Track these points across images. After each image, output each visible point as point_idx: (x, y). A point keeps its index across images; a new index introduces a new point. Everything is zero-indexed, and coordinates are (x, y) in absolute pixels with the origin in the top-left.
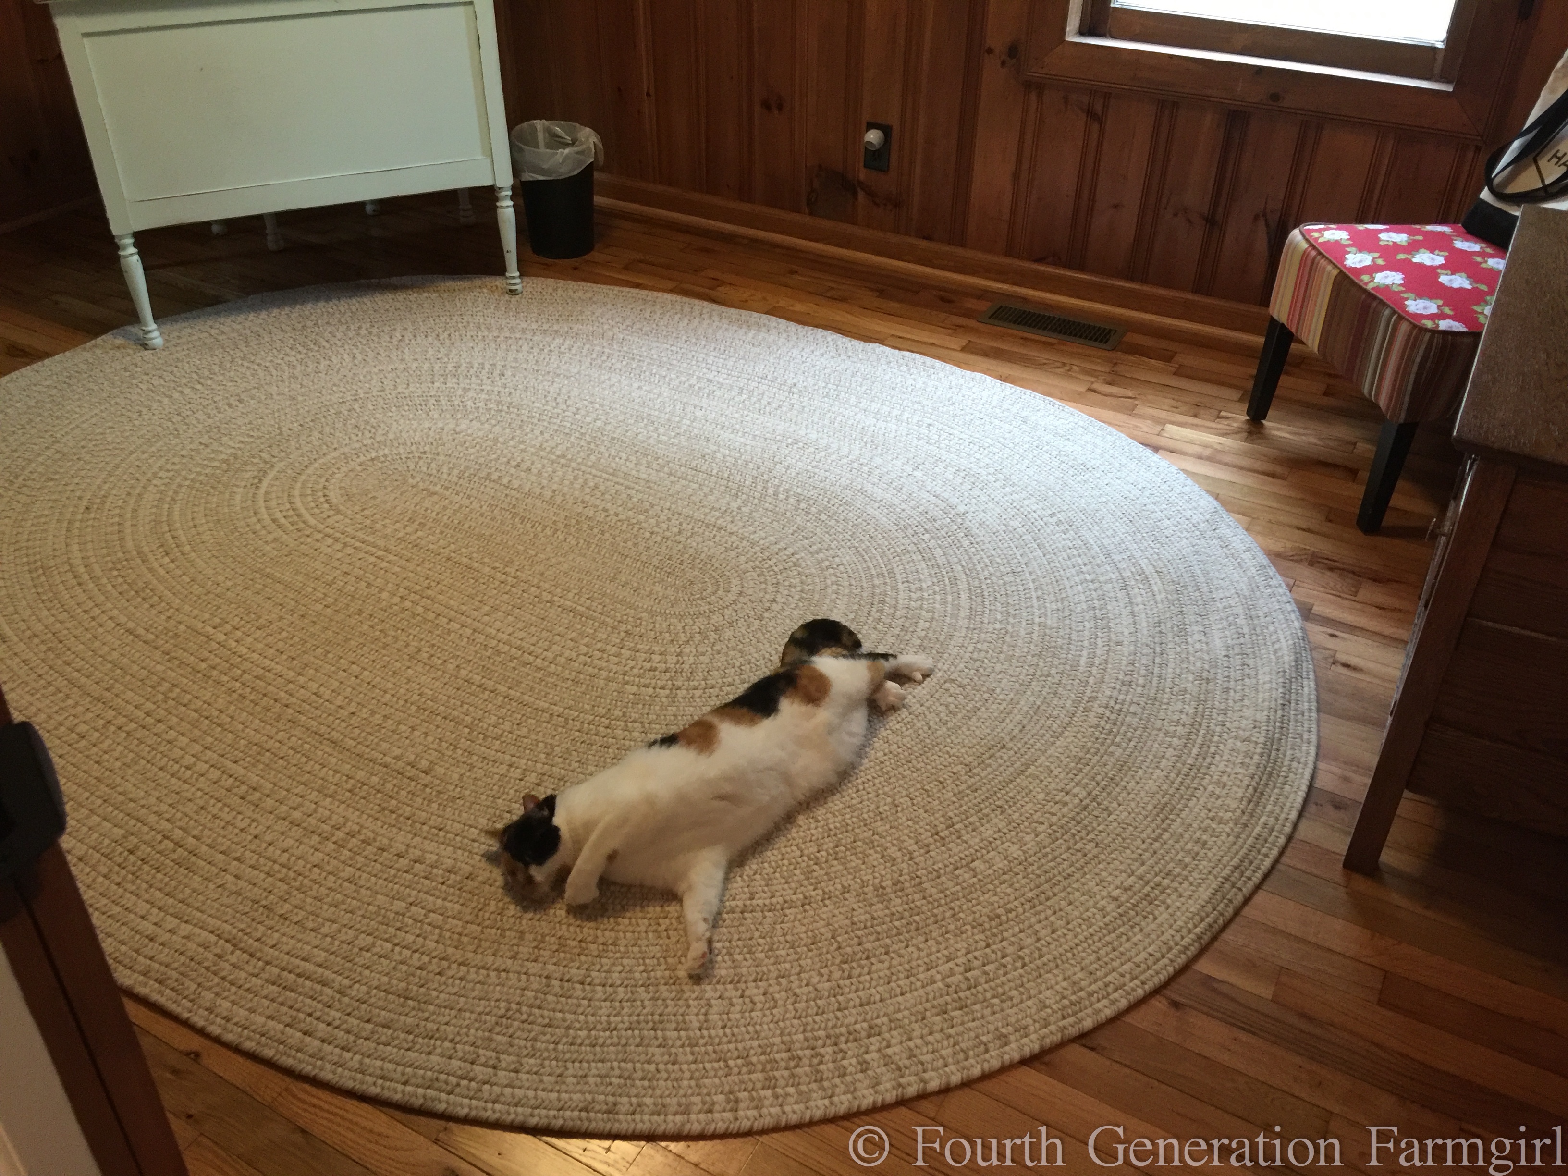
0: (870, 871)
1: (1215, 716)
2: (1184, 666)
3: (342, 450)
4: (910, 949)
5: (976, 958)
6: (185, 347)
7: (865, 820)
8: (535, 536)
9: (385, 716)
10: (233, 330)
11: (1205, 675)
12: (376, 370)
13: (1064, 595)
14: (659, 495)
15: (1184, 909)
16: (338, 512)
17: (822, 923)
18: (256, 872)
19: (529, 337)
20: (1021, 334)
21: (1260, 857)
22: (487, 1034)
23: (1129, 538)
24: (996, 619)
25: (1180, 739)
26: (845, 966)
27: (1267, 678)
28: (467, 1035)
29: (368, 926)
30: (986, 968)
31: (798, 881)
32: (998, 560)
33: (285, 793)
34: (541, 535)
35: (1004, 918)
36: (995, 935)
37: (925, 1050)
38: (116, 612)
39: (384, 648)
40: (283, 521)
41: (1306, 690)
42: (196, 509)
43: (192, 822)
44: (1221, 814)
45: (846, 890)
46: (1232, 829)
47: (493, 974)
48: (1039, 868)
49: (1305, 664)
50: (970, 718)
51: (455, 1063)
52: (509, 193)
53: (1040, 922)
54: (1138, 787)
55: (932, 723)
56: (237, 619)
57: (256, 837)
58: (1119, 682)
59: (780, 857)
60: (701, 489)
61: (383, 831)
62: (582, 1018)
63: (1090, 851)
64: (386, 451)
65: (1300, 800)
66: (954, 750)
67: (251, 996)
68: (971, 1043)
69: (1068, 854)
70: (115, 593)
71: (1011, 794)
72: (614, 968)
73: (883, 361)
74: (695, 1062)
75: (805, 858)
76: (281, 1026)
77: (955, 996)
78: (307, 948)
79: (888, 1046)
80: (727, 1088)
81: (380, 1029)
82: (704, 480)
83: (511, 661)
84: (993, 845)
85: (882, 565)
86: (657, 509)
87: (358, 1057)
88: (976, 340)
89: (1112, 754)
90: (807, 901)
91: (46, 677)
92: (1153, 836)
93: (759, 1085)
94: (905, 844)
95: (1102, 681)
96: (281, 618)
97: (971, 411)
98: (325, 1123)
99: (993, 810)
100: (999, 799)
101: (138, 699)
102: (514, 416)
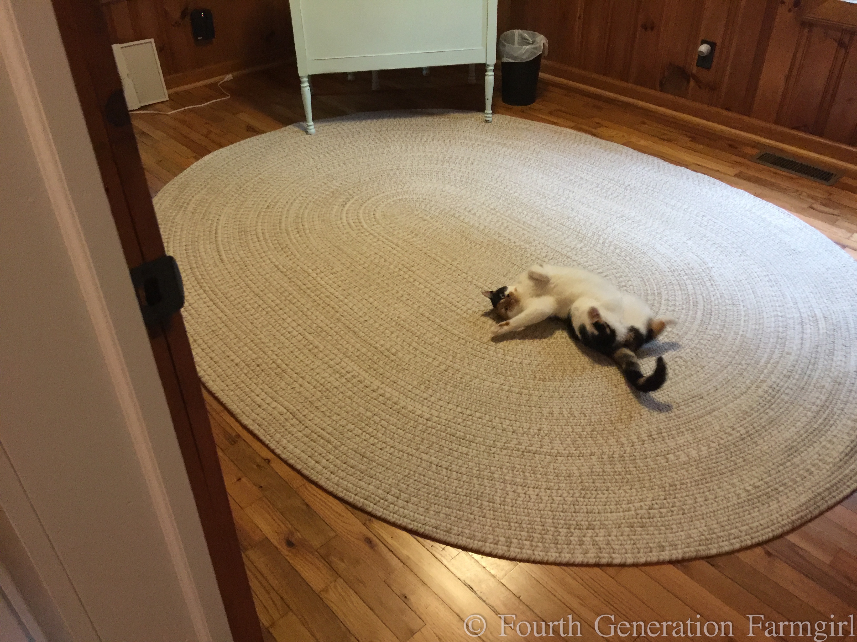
1: (838, 404)
2: (827, 373)
3: (386, 193)
4: (621, 491)
5: (657, 504)
6: (325, 135)
7: (612, 421)
8: (471, 248)
9: (380, 324)
10: (348, 129)
11: (839, 380)
12: (411, 155)
13: (761, 321)
14: (539, 235)
15: (788, 505)
16: (378, 223)
17: (576, 468)
18: (309, 385)
19: (490, 146)
20: (775, 171)
22: (397, 482)
23: (812, 296)
24: (716, 329)
25: (812, 413)
26: (583, 492)
28: (388, 480)
29: (353, 420)
30: (662, 510)
31: (567, 444)
32: (726, 297)
33: (329, 352)
34: (473, 248)
35: (678, 487)
36: (670, 494)
37: (616, 543)
38: (271, 256)
39: (386, 292)
40: (353, 224)
42: (315, 213)
43: (286, 357)
44: (826, 459)
45: (592, 454)
46: (831, 468)
47: (405, 455)
48: (706, 465)
50: (686, 379)
51: (380, 491)
52: (493, 68)
53: (699, 493)
54: (779, 434)
56: (323, 268)
57: (312, 369)
58: (783, 375)
59: (561, 430)
60: (563, 235)
61: (368, 378)
62: (443, 485)
63: (739, 463)
64: (407, 197)
66: (672, 394)
67: (296, 440)
68: (643, 546)
69: (725, 462)
70: (273, 248)
71: (700, 424)
72: (464, 466)
73: (685, 177)
74: (494, 519)
75: (574, 433)
76: (306, 457)
77: (640, 520)
78: (325, 424)
79: (597, 536)
80: (507, 535)
81: (349, 468)
82: (566, 231)
83: (445, 308)
84: (682, 448)
85: (656, 290)
86: (537, 242)
87: (337, 478)
88: (745, 171)
89: (767, 413)
90: (570, 455)
91: (238, 281)
92: (780, 462)
93: (524, 538)
94: (631, 438)
95: (772, 372)
96: (342, 270)
97: (731, 211)
98: (317, 504)
99: (687, 430)
100: (692, 425)
101: (274, 298)
102: (473, 186)
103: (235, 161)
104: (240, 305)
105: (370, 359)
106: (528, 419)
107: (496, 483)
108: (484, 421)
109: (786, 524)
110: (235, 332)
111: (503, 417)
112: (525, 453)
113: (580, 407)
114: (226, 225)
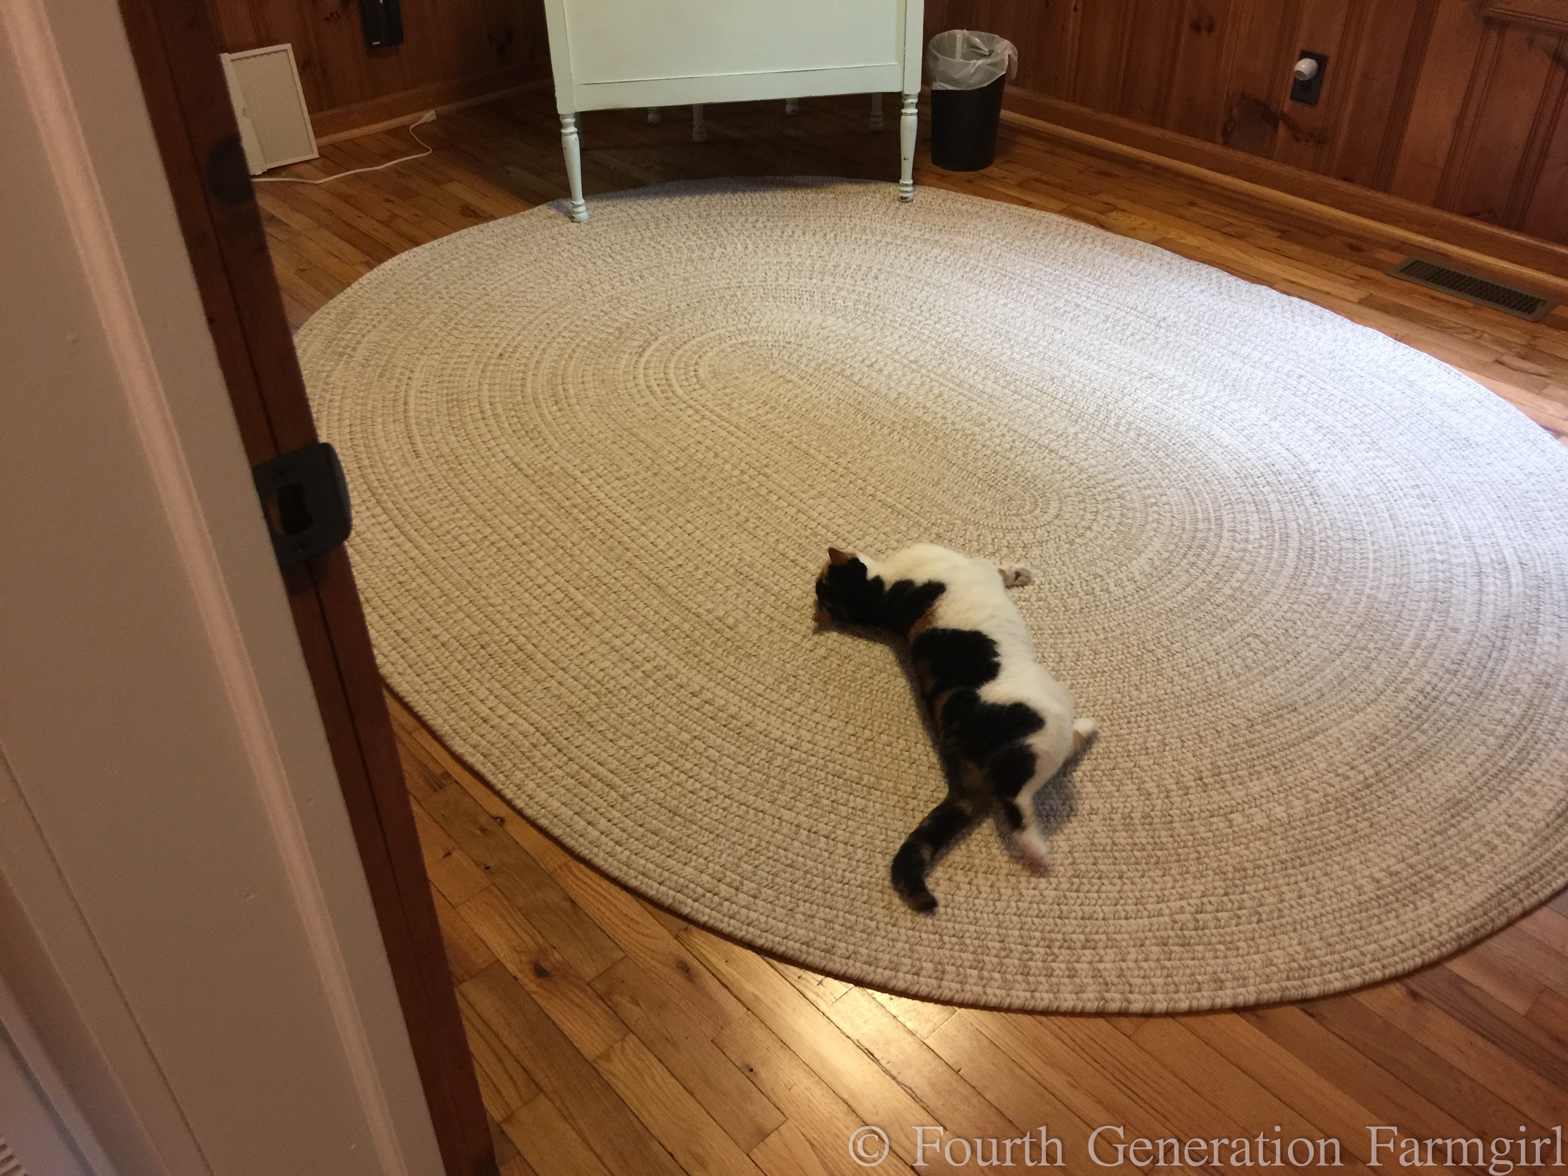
0: (1122, 800)
1: (1546, 723)
2: (1525, 665)
3: (718, 332)
4: (1144, 880)
5: (1210, 903)
6: (605, 223)
7: (1129, 751)
8: (873, 433)
9: (706, 573)
10: (648, 212)
11: (1546, 678)
12: (763, 262)
13: (1405, 571)
14: (999, 410)
15: (1451, 906)
16: (703, 387)
18: (576, 683)
19: (909, 244)
20: (1432, 292)
22: (736, 860)
23: (1499, 523)
24: (1322, 584)
25: (1497, 738)
26: (1076, 880)
28: (720, 857)
29: (656, 747)
30: (1219, 915)
32: (1341, 524)
33: (612, 622)
34: (878, 433)
35: (1250, 872)
36: (1236, 886)
37: (1136, 973)
38: (507, 446)
39: (717, 513)
40: (656, 388)
42: (587, 368)
43: (534, 632)
44: (1521, 822)
46: (1530, 840)
47: (752, 812)
48: (1301, 833)
50: (1265, 676)
51: (705, 878)
52: (915, 101)
53: (1288, 884)
54: (1435, 778)
55: (1223, 673)
56: (602, 468)
57: (581, 654)
58: (1443, 670)
60: (1041, 410)
61: (684, 671)
62: (820, 867)
63: (1362, 829)
64: (756, 338)
66: (1240, 704)
67: (552, 783)
68: (1185, 979)
69: (1336, 827)
70: (510, 431)
71: (1290, 758)
72: (858, 831)
73: (1267, 304)
74: (913, 929)
76: (571, 813)
77: (1179, 932)
78: (604, 755)
79: (1101, 961)
80: (937, 959)
81: (649, 835)
82: (1048, 402)
84: (1258, 802)
85: (1211, 511)
86: (994, 423)
87: (627, 853)
88: (1378, 293)
89: (1414, 739)
91: (444, 491)
92: (1438, 828)
93: (967, 964)
94: (1165, 782)
95: (1424, 665)
96: (637, 473)
97: (1352, 367)
98: (591, 899)
99: (1267, 769)
100: (1276, 759)
101: (512, 523)
102: (878, 318)
103: (439, 271)
104: (449, 536)
105: (688, 636)
108: (895, 750)
109: (1447, 941)
110: (440, 585)
114: (424, 389)
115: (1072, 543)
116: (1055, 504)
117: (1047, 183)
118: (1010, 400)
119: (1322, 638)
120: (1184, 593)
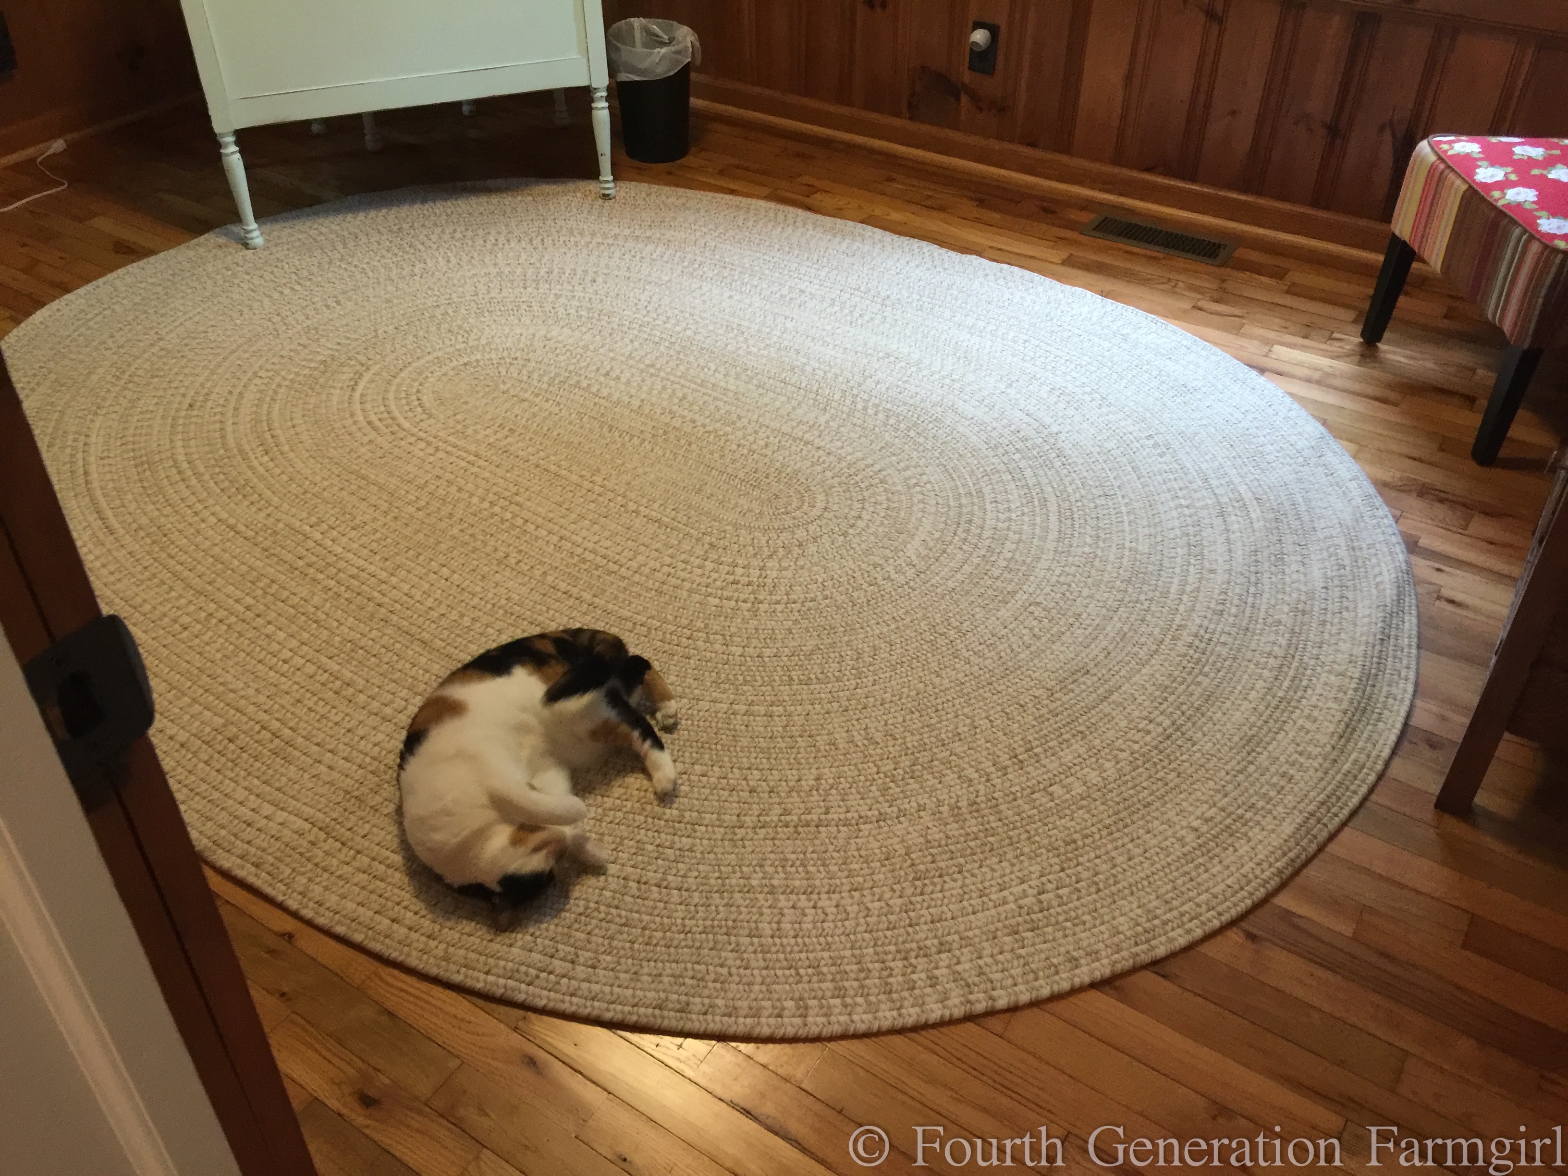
0: (946, 791)
1: (1309, 649)
2: (1280, 596)
3: (435, 354)
4: (984, 869)
5: (1050, 882)
6: (286, 247)
7: (943, 740)
8: (623, 445)
9: (473, 619)
10: (331, 231)
11: (1301, 606)
12: (470, 274)
13: (1157, 520)
14: (747, 407)
15: (1266, 842)
16: (431, 416)
17: (896, 840)
18: (348, 765)
19: (622, 243)
20: (1126, 248)
21: (1348, 793)
22: (566, 930)
23: (1229, 463)
24: (1085, 543)
25: (1271, 671)
26: (918, 883)
27: (1367, 612)
30: (1060, 892)
31: (874, 798)
32: (1091, 482)
33: (377, 690)
34: (628, 444)
36: (1070, 860)
37: (995, 968)
38: (217, 509)
39: (473, 552)
40: (378, 423)
41: (1407, 625)
42: (295, 409)
43: (289, 715)
44: (1309, 749)
45: (921, 808)
46: (1321, 765)
48: (1118, 795)
49: (1407, 599)
50: (1054, 642)
51: (536, 956)
52: (604, 94)
53: (1116, 848)
54: (1225, 718)
55: (1014, 646)
56: (333, 519)
57: (349, 731)
58: (1210, 611)
59: (856, 773)
60: (789, 402)
62: (658, 919)
63: (1171, 781)
64: (479, 357)
65: (1393, 738)
66: (1037, 674)
67: (342, 883)
68: (1041, 964)
69: (1148, 783)
70: (218, 491)
71: (1093, 721)
72: (690, 874)
73: (980, 273)
74: (766, 968)
75: (882, 775)
76: (371, 913)
77: (1027, 917)
79: (958, 963)
80: (797, 995)
82: (793, 392)
83: (596, 569)
84: (1073, 771)
85: (971, 484)
86: (745, 421)
87: (443, 946)
88: (1078, 253)
89: (1199, 684)
90: (882, 817)
91: (151, 569)
92: (1237, 768)
93: (828, 994)
94: (983, 766)
95: (1193, 609)
96: (375, 519)
97: (1069, 328)
98: (411, 1007)
99: (1074, 736)
100: (1080, 724)
101: (239, 594)
102: (604, 323)
103: (100, 318)
104: (166, 620)
106: (792, 761)
107: (758, 896)
108: (712, 780)
109: (1270, 878)
110: (165, 677)
111: (747, 766)
112: (800, 829)
113: (883, 723)
114: (106, 454)
115: (845, 534)
116: (821, 497)
117: (747, 169)
118: (756, 395)
119: (1097, 597)
120: (963, 571)
